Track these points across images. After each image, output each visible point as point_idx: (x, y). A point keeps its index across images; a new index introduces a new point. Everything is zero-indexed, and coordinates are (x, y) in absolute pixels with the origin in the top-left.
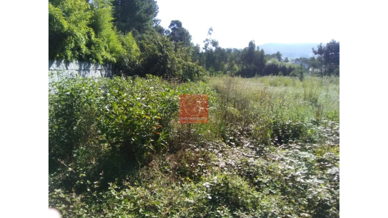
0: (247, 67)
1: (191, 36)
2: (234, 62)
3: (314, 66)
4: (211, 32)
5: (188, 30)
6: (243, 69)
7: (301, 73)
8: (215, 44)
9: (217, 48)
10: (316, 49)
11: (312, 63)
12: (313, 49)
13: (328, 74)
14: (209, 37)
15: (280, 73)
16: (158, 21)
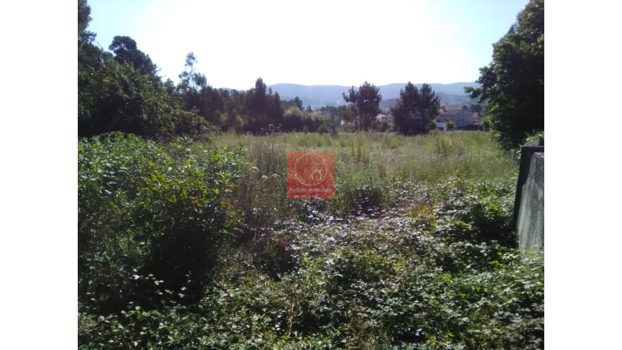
0: (257, 120)
1: (155, 65)
2: (235, 111)
3: (347, 118)
4: (192, 61)
5: (148, 55)
6: (250, 122)
7: (333, 127)
8: (200, 80)
9: (204, 88)
10: (348, 95)
11: (340, 112)
12: (344, 94)
13: (364, 128)
14: (188, 69)
15: (305, 128)
16: (91, 35)
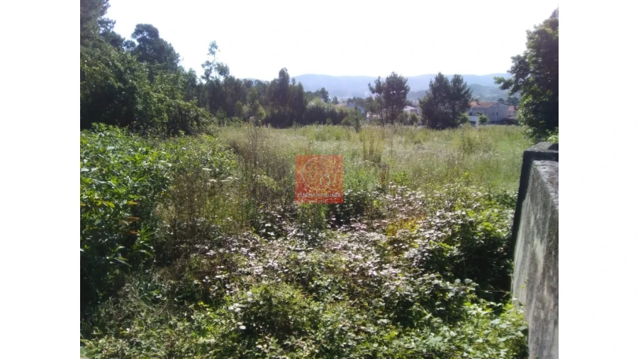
0: (280, 111)
1: (178, 54)
2: (257, 102)
3: (373, 111)
4: (214, 50)
5: (170, 44)
6: (273, 114)
7: (357, 120)
8: (223, 70)
9: (227, 78)
10: (374, 85)
11: (369, 105)
12: (369, 85)
13: (390, 121)
14: (211, 59)
15: (328, 120)
16: (110, 22)
